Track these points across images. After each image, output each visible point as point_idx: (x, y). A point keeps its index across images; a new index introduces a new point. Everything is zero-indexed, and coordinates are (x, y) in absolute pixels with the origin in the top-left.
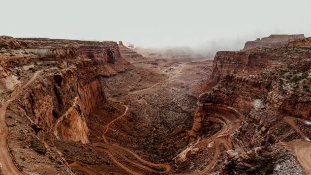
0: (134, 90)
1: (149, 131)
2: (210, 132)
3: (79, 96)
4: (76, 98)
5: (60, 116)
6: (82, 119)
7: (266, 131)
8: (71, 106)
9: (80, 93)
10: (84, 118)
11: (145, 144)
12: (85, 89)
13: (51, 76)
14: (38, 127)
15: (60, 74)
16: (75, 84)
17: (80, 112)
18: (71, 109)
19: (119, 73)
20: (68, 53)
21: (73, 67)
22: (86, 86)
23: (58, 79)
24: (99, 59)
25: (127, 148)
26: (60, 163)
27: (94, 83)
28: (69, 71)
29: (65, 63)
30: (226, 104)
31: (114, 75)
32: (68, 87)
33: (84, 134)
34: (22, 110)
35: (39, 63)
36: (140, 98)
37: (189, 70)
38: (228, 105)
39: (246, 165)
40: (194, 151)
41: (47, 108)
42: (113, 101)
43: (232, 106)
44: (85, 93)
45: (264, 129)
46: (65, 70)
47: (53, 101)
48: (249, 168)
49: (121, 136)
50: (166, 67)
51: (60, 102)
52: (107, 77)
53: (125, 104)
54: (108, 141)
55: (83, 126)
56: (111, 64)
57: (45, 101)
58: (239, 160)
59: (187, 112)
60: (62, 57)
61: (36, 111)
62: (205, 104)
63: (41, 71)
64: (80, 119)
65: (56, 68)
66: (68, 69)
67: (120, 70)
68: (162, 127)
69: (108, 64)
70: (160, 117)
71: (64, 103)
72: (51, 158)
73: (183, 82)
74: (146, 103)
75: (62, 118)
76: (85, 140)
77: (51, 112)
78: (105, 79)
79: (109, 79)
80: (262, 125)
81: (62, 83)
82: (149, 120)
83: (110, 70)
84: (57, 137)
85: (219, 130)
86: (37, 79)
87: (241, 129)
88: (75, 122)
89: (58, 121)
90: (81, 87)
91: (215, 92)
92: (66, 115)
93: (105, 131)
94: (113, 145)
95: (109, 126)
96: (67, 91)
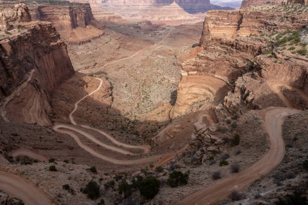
0: (112, 59)
3: (37, 67)
4: (33, 71)
5: (10, 94)
6: (41, 96)
8: (25, 81)
9: (38, 65)
10: (44, 95)
12: (45, 59)
15: (8, 41)
17: (38, 88)
18: (25, 84)
20: (20, 14)
21: (25, 32)
22: (47, 56)
24: (66, 22)
25: (100, 129)
28: (21, 37)
29: (16, 27)
31: (86, 42)
32: (21, 57)
36: (118, 69)
39: (213, 137)
44: (46, 65)
48: (215, 140)
49: (94, 115)
51: (9, 75)
53: (100, 77)
55: (42, 105)
58: (206, 133)
60: (13, 20)
62: (190, 73)
64: (38, 96)
66: (19, 34)
71: (15, 77)
73: (171, 48)
79: (80, 47)
83: (81, 36)
84: (5, 119)
88: (31, 100)
89: (8, 99)
90: (39, 57)
91: (200, 57)
92: (17, 91)
93: (72, 110)
94: (83, 126)
95: (79, 104)
96: (19, 62)
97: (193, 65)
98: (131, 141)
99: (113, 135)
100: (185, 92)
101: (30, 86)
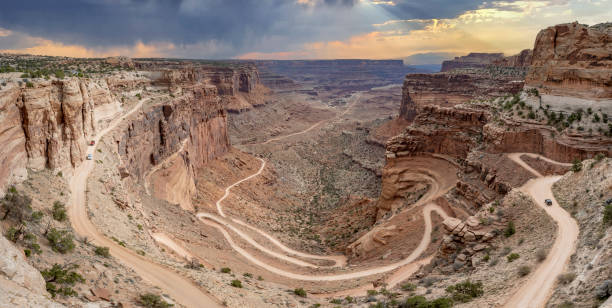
0: (278, 134)
1: (303, 202)
2: (411, 197)
3: (191, 137)
4: (186, 140)
5: (157, 163)
6: (188, 173)
7: (493, 179)
8: (177, 151)
9: (193, 134)
10: (191, 171)
11: (293, 223)
12: (200, 128)
13: (159, 107)
14: (127, 172)
15: (171, 104)
16: (187, 121)
17: (187, 161)
18: (176, 154)
19: (255, 106)
21: (189, 95)
22: (203, 123)
23: (167, 111)
24: (227, 85)
26: (140, 227)
27: (215, 120)
28: (183, 101)
29: (180, 90)
30: (429, 151)
31: (248, 110)
32: (178, 122)
33: (188, 197)
34: (115, 146)
35: (148, 88)
36: (287, 148)
37: (368, 102)
38: (433, 152)
39: (477, 233)
40: (387, 231)
41: (144, 149)
42: (242, 150)
43: (439, 152)
44: (200, 134)
45: (489, 177)
46: (177, 100)
47: (154, 139)
48: (482, 236)
49: (250, 208)
50: (331, 98)
51: (163, 142)
52: (236, 112)
53: (261, 157)
54: (227, 213)
55: (188, 183)
56: (245, 94)
57: (143, 138)
58: (465, 230)
59: (370, 170)
60: (178, 82)
61: (129, 150)
62: (399, 153)
63: (148, 99)
64: (185, 172)
65: (167, 95)
66: (182, 98)
67: (258, 102)
68: (327, 196)
69: (241, 93)
70: (322, 179)
71: (168, 145)
72: (130, 217)
73: (359, 121)
74: (298, 156)
75: (160, 166)
76: (187, 206)
77: (149, 155)
78: (233, 115)
79: (239, 116)
80: (487, 173)
81: (171, 117)
82: (303, 184)
83: (242, 103)
84: (147, 192)
85: (425, 193)
86: (142, 108)
87: (459, 185)
88: (178, 175)
89: (155, 169)
90: (196, 125)
91: (411, 133)
92: (166, 162)
93: (222, 196)
94: (234, 220)
95: (230, 190)
96: (176, 129)
97: (402, 144)
98: (310, 249)
99: (279, 238)
100: (394, 181)
101: (180, 158)
